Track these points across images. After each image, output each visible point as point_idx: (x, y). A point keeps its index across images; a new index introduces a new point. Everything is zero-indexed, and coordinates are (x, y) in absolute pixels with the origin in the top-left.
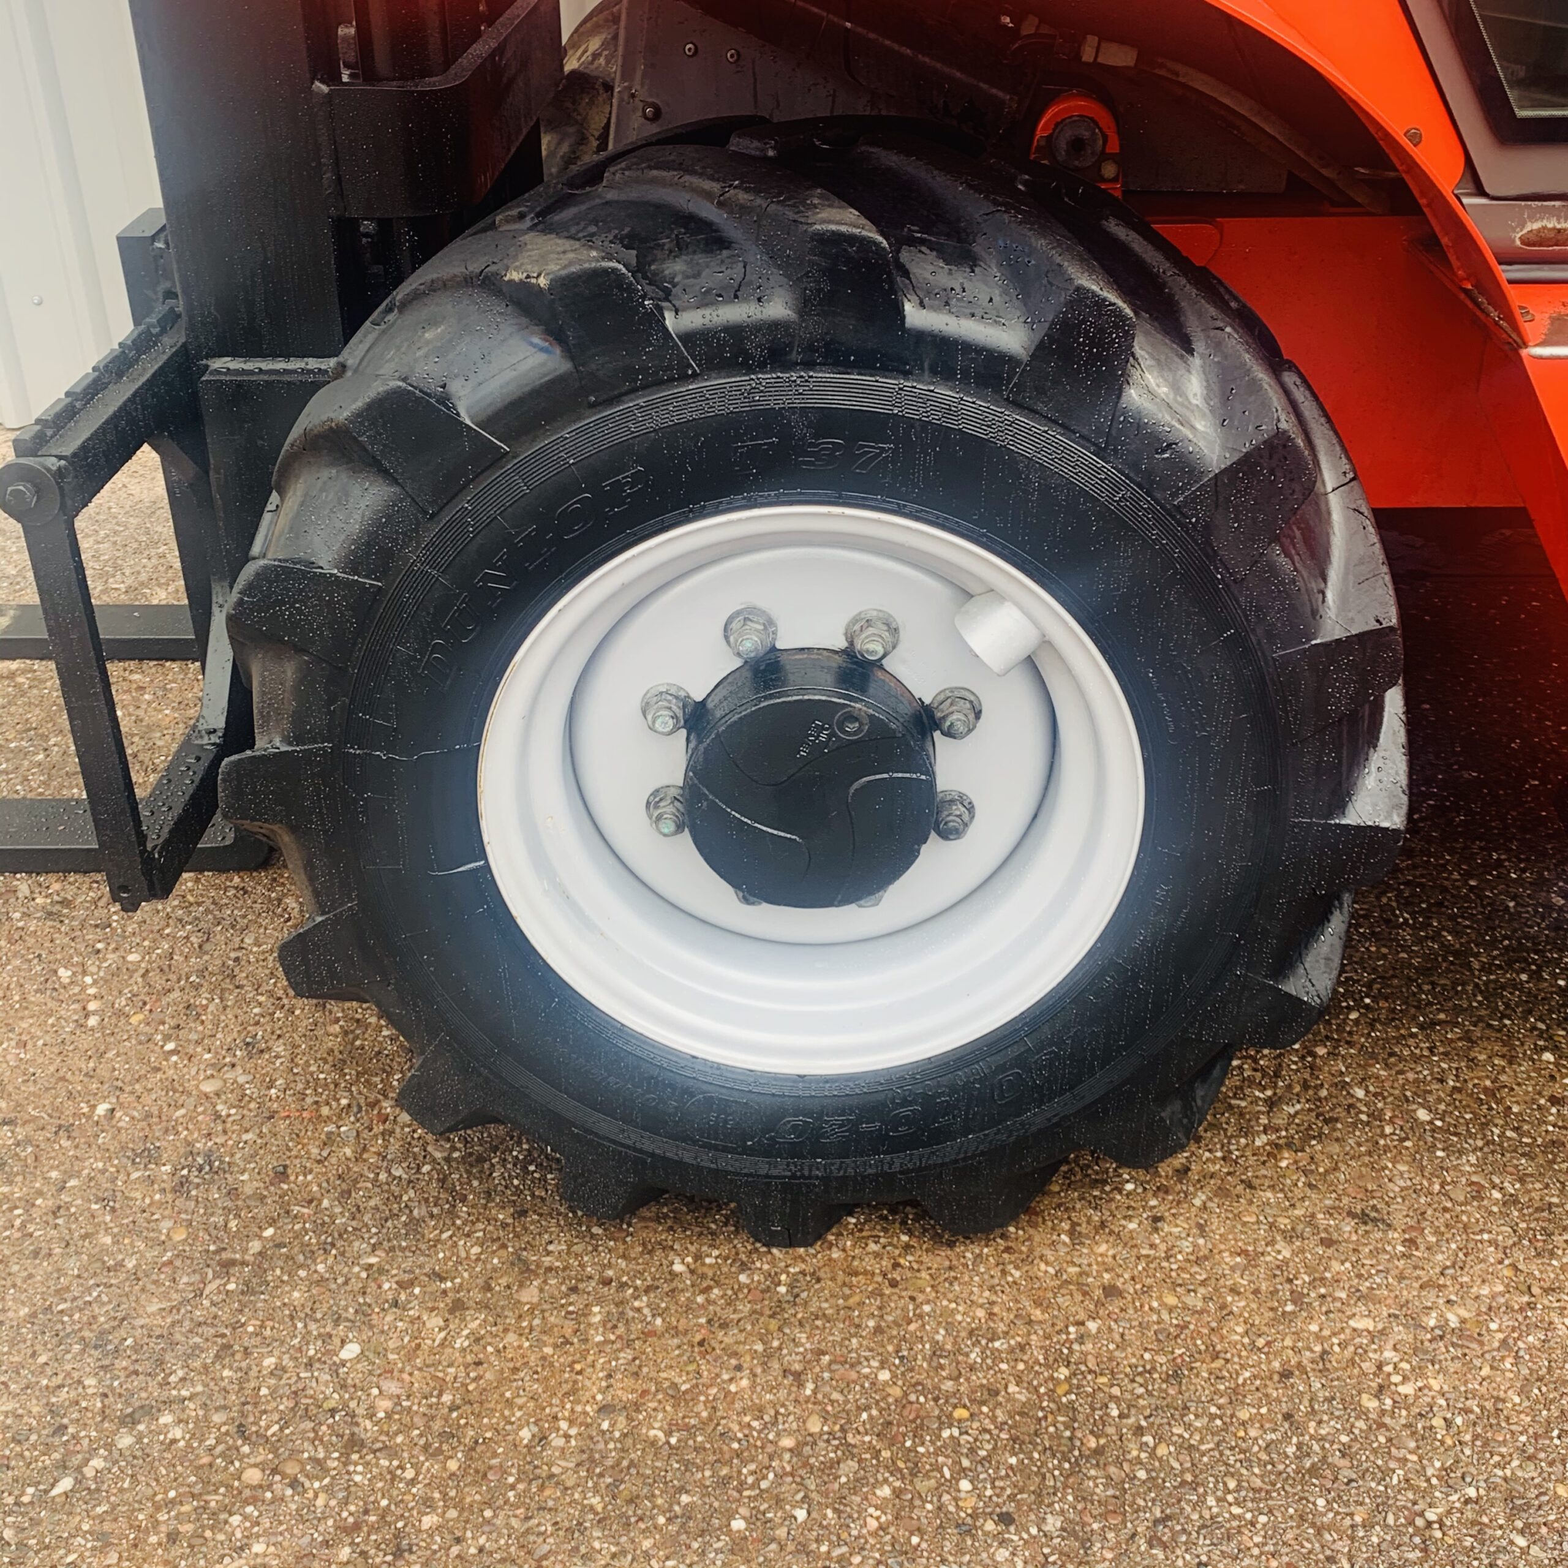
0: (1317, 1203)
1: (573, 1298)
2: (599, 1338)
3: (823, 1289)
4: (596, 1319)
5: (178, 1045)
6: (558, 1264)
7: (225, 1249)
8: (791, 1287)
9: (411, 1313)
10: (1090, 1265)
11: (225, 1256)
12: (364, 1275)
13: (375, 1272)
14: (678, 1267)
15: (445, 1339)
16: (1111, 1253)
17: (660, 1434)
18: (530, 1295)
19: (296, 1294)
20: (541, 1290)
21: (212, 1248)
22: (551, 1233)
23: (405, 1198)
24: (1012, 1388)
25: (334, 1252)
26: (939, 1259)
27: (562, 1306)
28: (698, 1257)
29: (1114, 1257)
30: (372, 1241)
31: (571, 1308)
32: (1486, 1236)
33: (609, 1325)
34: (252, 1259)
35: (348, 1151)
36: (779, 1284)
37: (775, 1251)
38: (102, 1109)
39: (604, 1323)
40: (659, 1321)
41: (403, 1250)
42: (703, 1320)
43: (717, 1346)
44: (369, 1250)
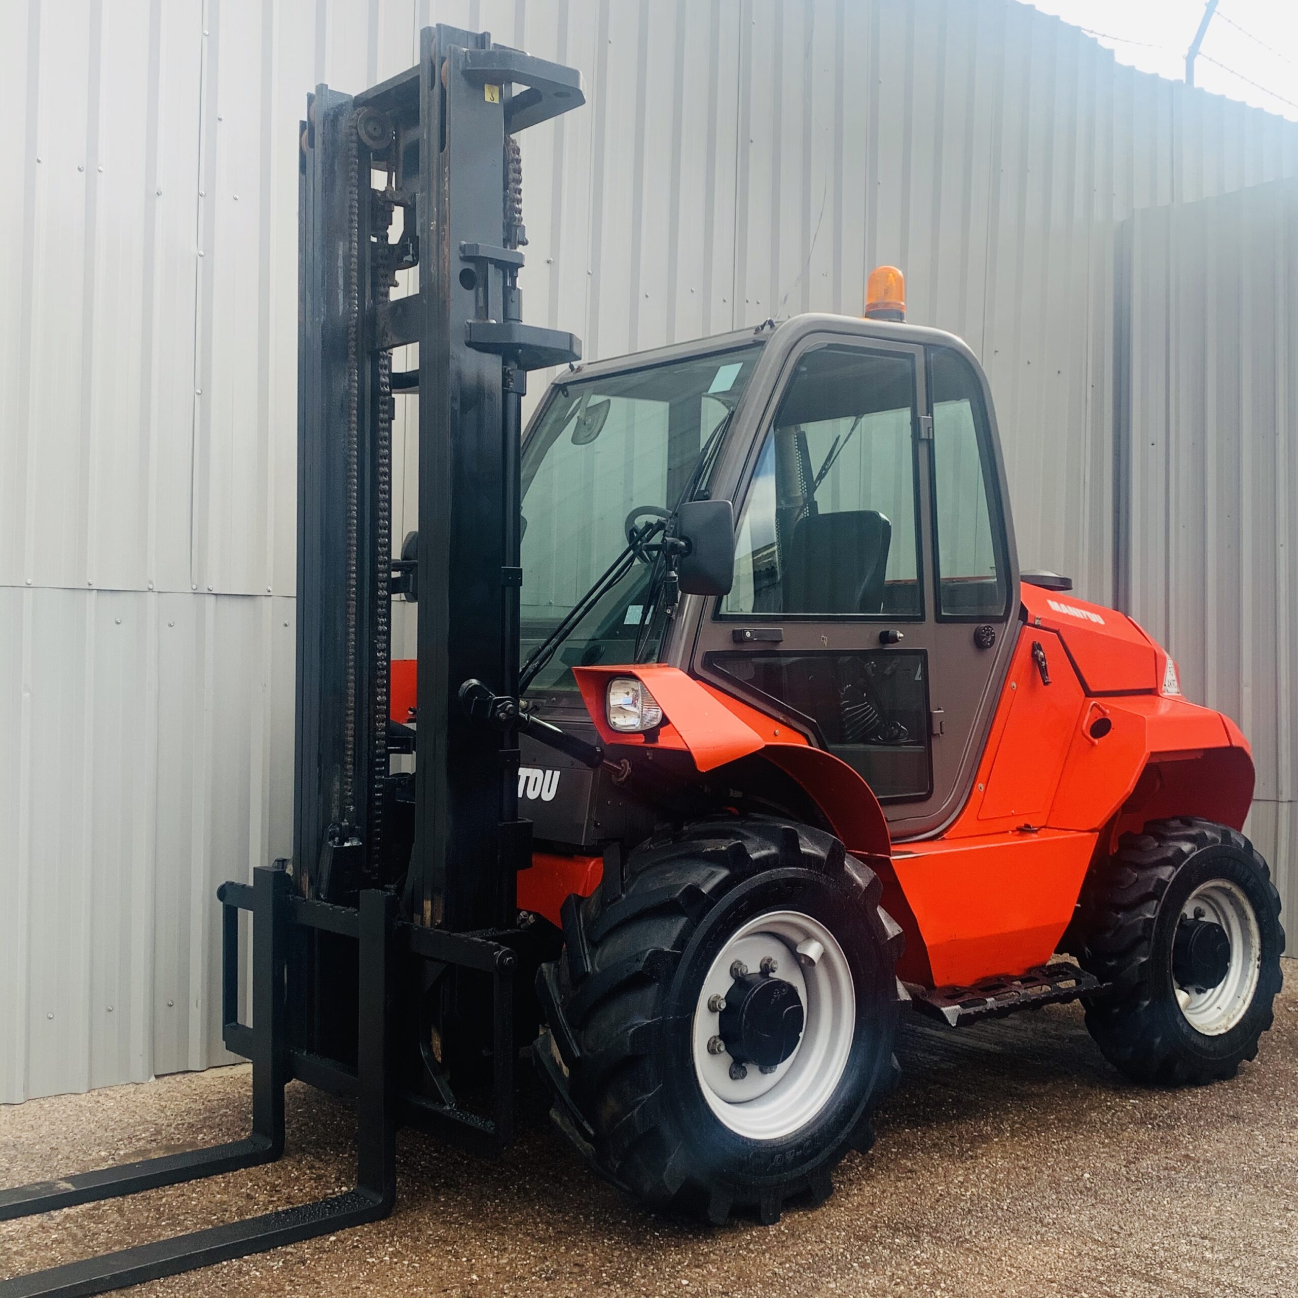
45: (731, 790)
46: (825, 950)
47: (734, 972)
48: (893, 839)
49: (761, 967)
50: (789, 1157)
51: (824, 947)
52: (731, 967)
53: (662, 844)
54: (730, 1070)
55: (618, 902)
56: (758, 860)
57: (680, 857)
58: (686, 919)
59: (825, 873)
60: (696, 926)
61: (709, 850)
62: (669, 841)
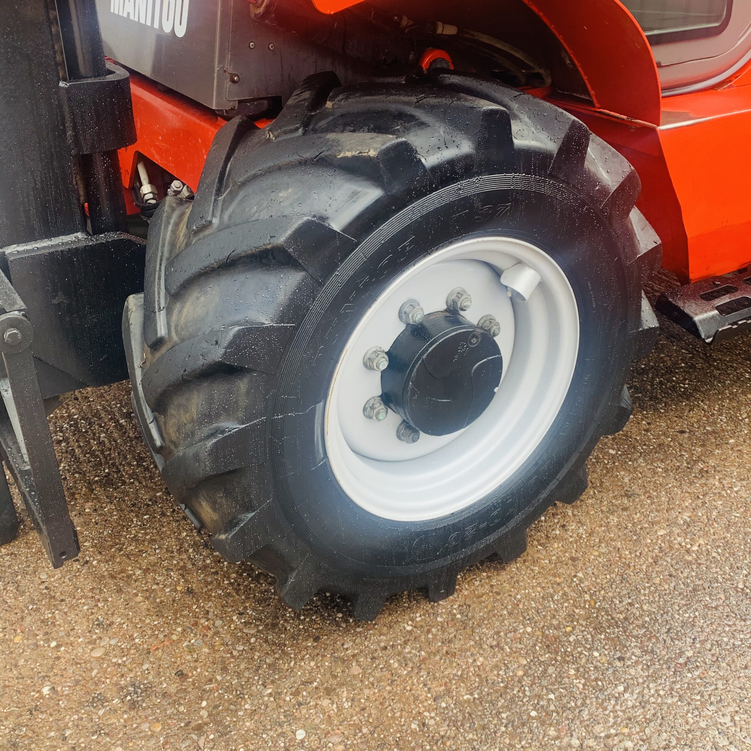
0: (607, 497)
1: (377, 662)
2: (405, 672)
3: (474, 609)
4: (396, 665)
5: (57, 642)
6: (356, 651)
7: (190, 722)
8: (461, 613)
9: (311, 704)
10: (557, 553)
11: (193, 725)
12: (272, 699)
13: (276, 695)
14: (409, 628)
15: (337, 707)
16: (560, 545)
17: (469, 696)
18: (356, 670)
19: (248, 724)
20: (360, 666)
21: (182, 725)
22: (339, 640)
23: (256, 657)
24: (577, 611)
25: (246, 697)
26: (504, 576)
27: (376, 667)
28: (412, 620)
29: (562, 546)
30: (260, 683)
31: (381, 666)
32: (670, 485)
33: (404, 665)
34: (208, 720)
35: (206, 650)
36: (455, 615)
37: (441, 603)
38: (46, 690)
39: (400, 665)
40: (423, 653)
41: (279, 679)
42: (440, 644)
43: (455, 651)
44: (262, 687)
45: (440, 24)
46: (542, 279)
47: (404, 317)
48: (664, 89)
49: (447, 303)
50: (470, 531)
51: (540, 274)
52: (400, 312)
53: (285, 133)
54: (398, 431)
55: (207, 232)
56: (434, 169)
57: (303, 163)
58: (303, 274)
59: (551, 176)
60: (321, 285)
61: (349, 154)
62: (297, 129)
